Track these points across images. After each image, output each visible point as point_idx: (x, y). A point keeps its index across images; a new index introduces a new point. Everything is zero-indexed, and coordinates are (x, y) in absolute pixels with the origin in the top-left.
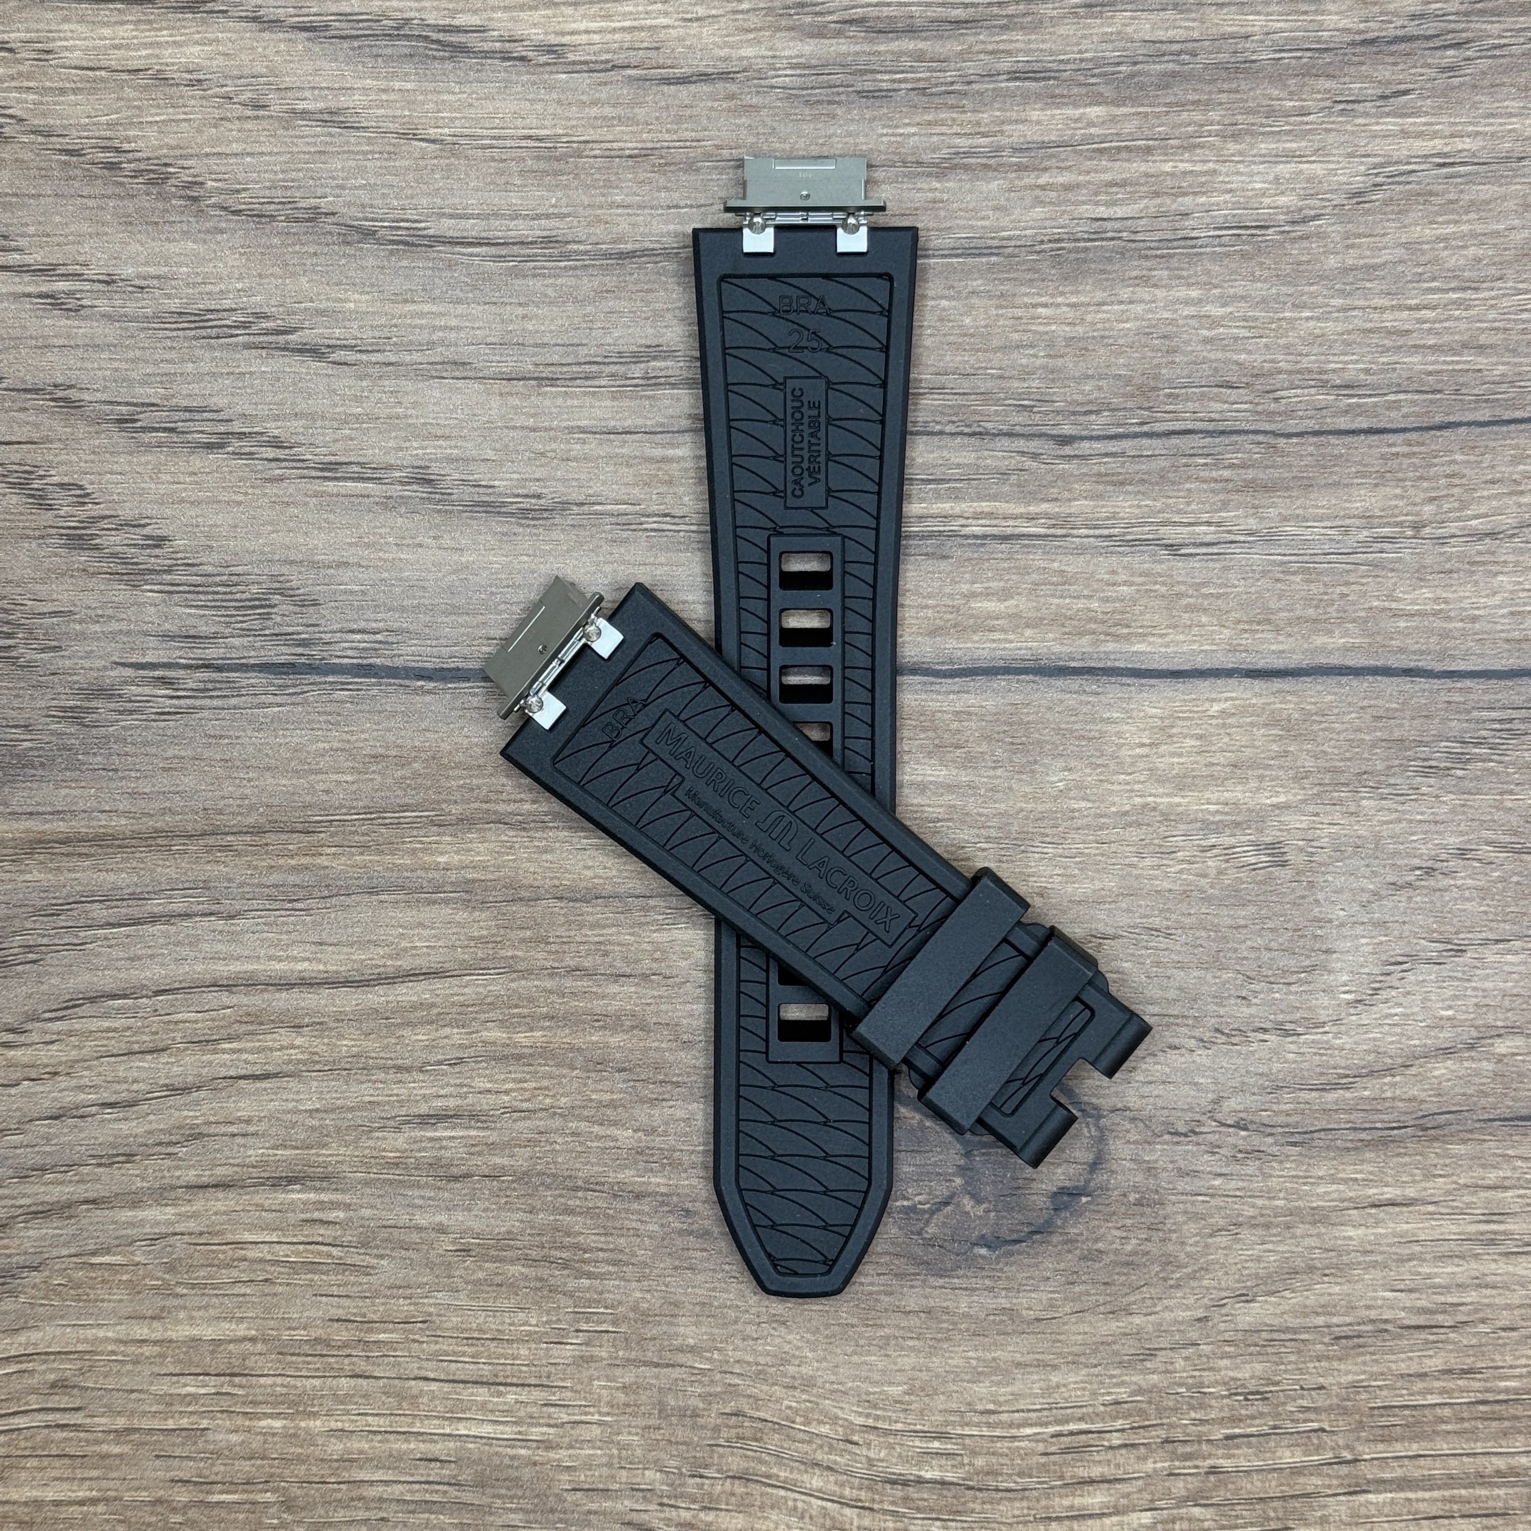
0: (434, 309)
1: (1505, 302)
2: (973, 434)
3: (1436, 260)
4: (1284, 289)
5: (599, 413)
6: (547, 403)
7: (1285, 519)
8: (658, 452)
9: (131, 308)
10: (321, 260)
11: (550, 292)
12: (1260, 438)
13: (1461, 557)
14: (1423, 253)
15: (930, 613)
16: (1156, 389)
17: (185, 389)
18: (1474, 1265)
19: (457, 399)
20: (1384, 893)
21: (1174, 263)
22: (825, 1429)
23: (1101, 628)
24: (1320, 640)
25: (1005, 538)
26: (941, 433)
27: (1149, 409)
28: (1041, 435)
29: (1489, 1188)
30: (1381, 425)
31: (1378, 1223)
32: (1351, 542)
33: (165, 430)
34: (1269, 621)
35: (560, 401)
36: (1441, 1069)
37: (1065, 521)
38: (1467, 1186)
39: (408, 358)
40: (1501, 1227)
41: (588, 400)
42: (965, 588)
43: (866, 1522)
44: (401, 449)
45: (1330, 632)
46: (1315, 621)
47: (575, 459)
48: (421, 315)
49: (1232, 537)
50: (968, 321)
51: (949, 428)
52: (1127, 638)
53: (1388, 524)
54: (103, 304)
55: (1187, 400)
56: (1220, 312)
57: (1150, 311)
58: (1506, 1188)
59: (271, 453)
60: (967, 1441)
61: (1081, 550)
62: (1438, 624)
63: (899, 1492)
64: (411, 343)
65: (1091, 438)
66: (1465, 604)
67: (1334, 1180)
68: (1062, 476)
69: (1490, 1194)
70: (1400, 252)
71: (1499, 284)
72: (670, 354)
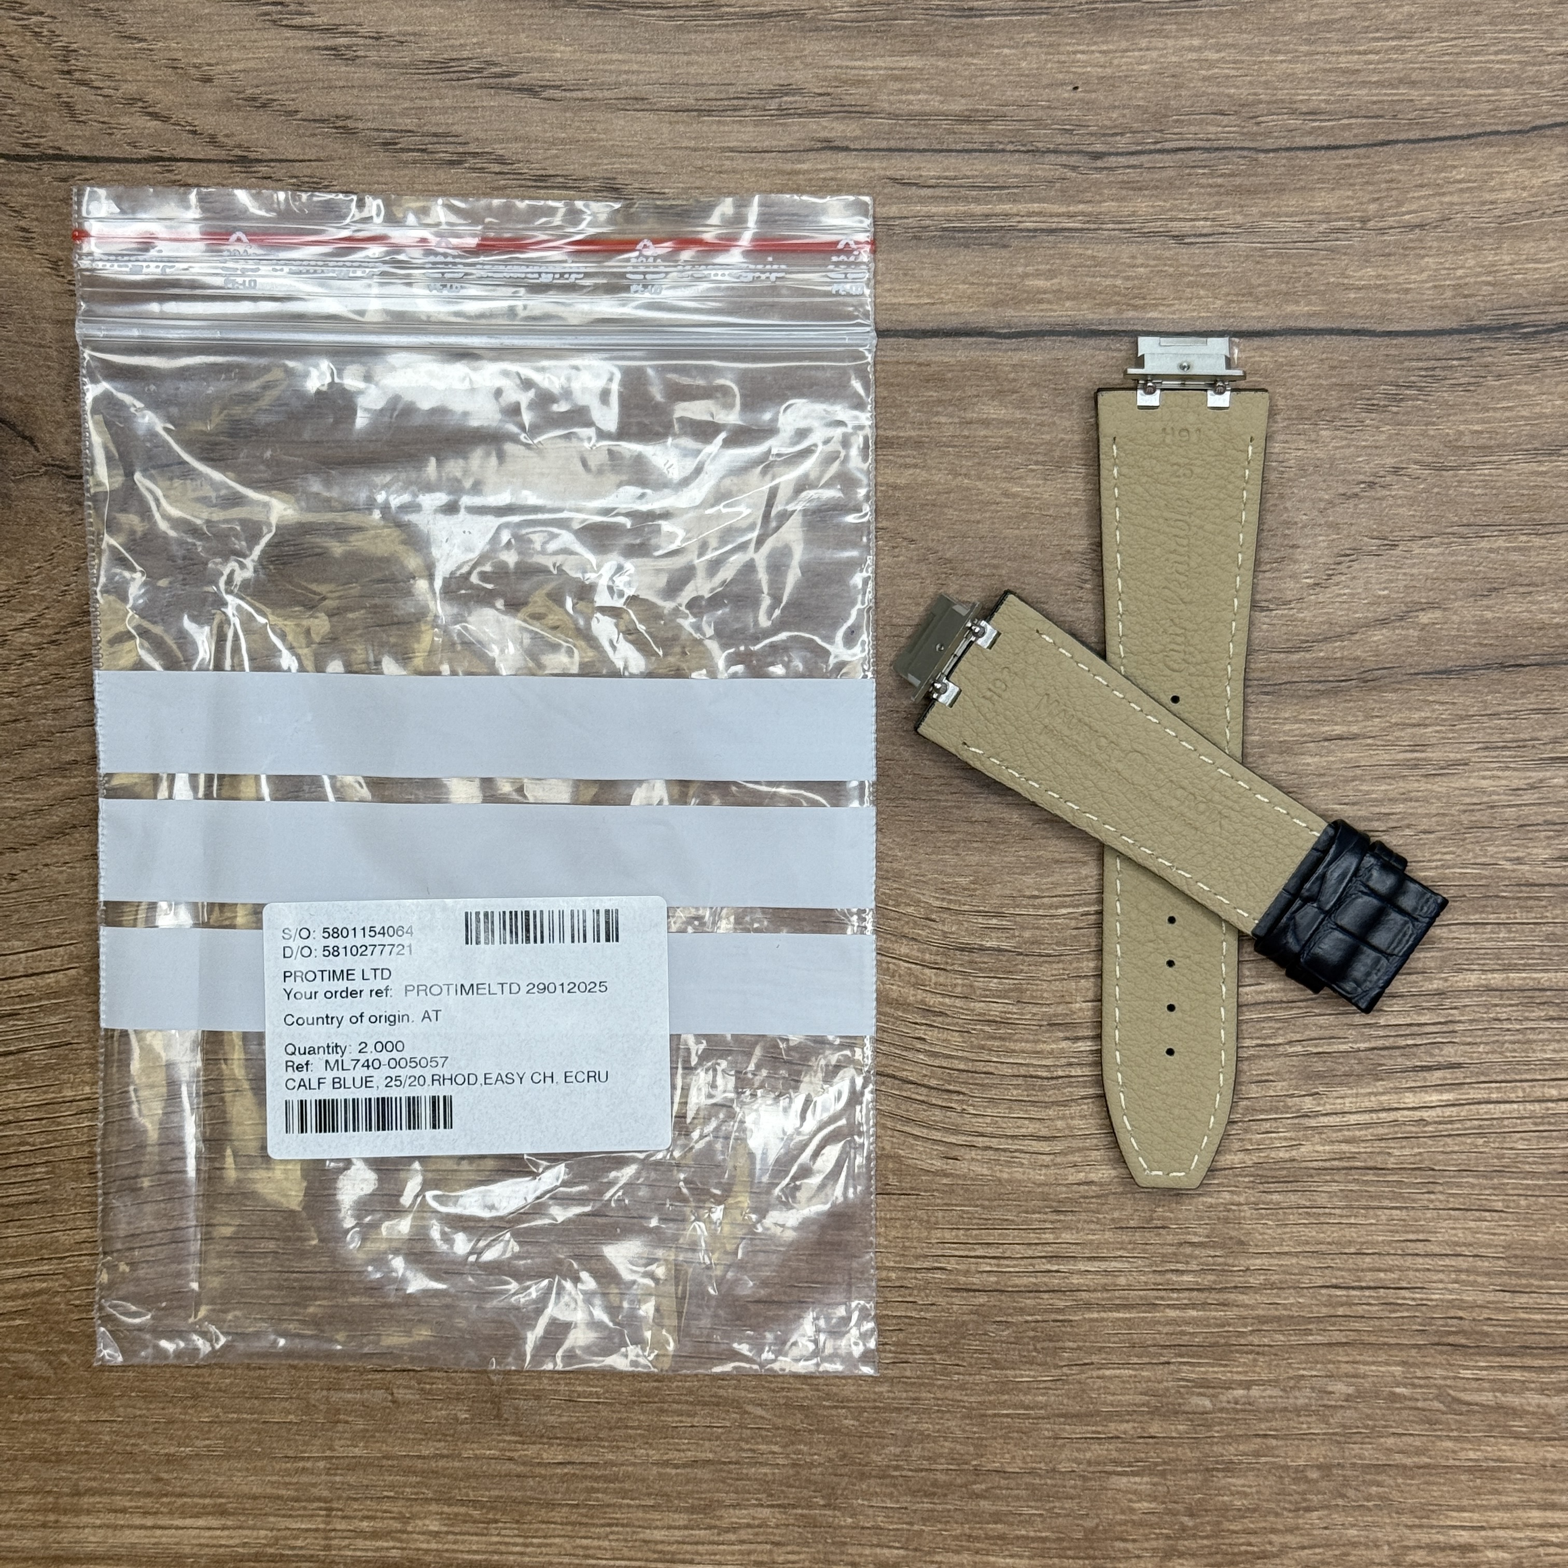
0: (620, 57)
1: (1431, 48)
2: (1028, 151)
3: (1379, 15)
4: (1264, 39)
5: (745, 137)
6: (705, 128)
7: (1264, 215)
8: (788, 167)
9: (394, 57)
10: (536, 20)
11: (708, 44)
12: (1245, 153)
13: (1396, 242)
14: (1370, 10)
15: (994, 289)
16: (1165, 116)
17: (434, 119)
18: (1401, 784)
19: (637, 127)
20: (1337, 501)
21: (1181, 19)
22: (910, 910)
23: (1124, 300)
24: (1290, 308)
25: (1052, 231)
26: (1003, 151)
27: (1161, 131)
28: (1079, 152)
29: (1414, 725)
30: (1338, 143)
31: (1330, 752)
32: (1314, 232)
33: (419, 150)
34: (1250, 294)
35: (714, 127)
36: (1378, 636)
37: (1096, 218)
38: (1397, 724)
39: (600, 95)
40: (1423, 755)
41: (736, 127)
42: (1020, 270)
43: (941, 980)
44: (594, 165)
45: (1297, 303)
46: (1286, 294)
47: (726, 172)
48: (611, 62)
49: (1222, 230)
50: (1024, 64)
51: (1010, 147)
52: (1143, 307)
53: (1343, 220)
54: (373, 56)
55: (1190, 123)
56: (1216, 56)
57: (1161, 56)
58: (1426, 726)
59: (497, 168)
60: (1018, 919)
61: (1109, 240)
62: (1380, 295)
63: (966, 957)
64: (603, 84)
65: (1117, 154)
66: (1401, 280)
67: (1297, 721)
68: (1095, 183)
69: (1415, 730)
70: (1352, 10)
71: (1427, 34)
72: (799, 91)
